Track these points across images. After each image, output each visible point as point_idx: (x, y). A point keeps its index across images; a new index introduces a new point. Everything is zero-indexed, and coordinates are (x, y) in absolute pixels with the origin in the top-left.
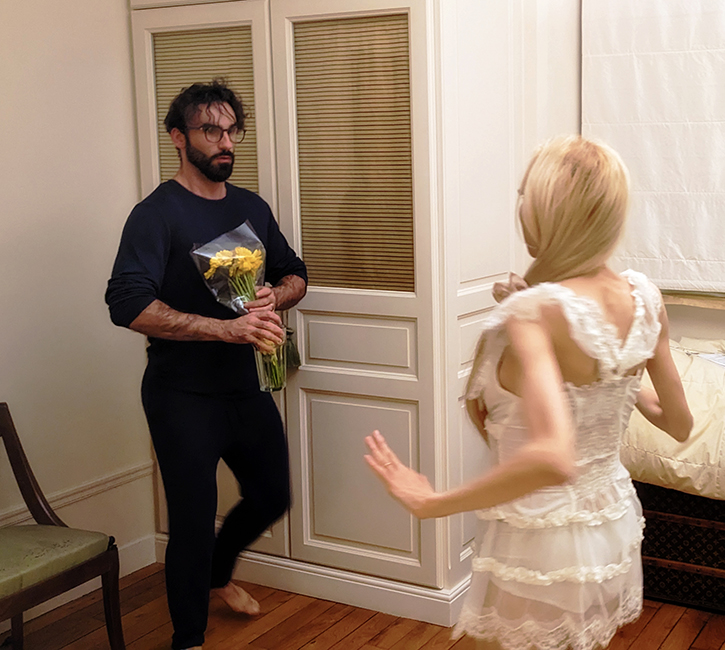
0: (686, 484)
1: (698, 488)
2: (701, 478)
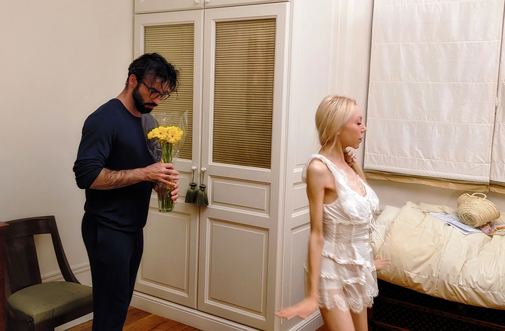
0: (418, 287)
1: (425, 289)
2: (427, 284)
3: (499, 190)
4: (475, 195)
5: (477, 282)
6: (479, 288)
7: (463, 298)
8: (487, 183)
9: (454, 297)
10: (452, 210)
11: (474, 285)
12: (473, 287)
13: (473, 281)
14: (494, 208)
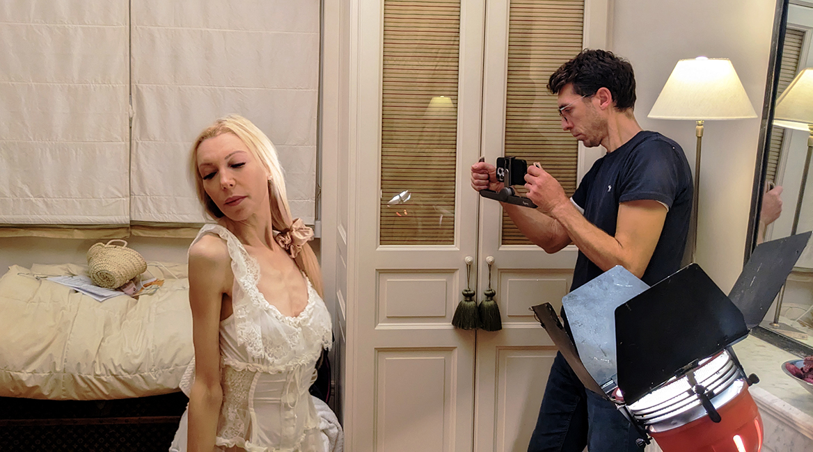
0: (36, 392)
1: (46, 393)
2: (48, 384)
3: (144, 233)
4: (112, 244)
5: (120, 365)
6: (123, 373)
7: (103, 392)
8: (127, 224)
9: (90, 394)
10: (81, 269)
11: (116, 370)
12: (115, 373)
13: (114, 365)
14: (138, 258)
